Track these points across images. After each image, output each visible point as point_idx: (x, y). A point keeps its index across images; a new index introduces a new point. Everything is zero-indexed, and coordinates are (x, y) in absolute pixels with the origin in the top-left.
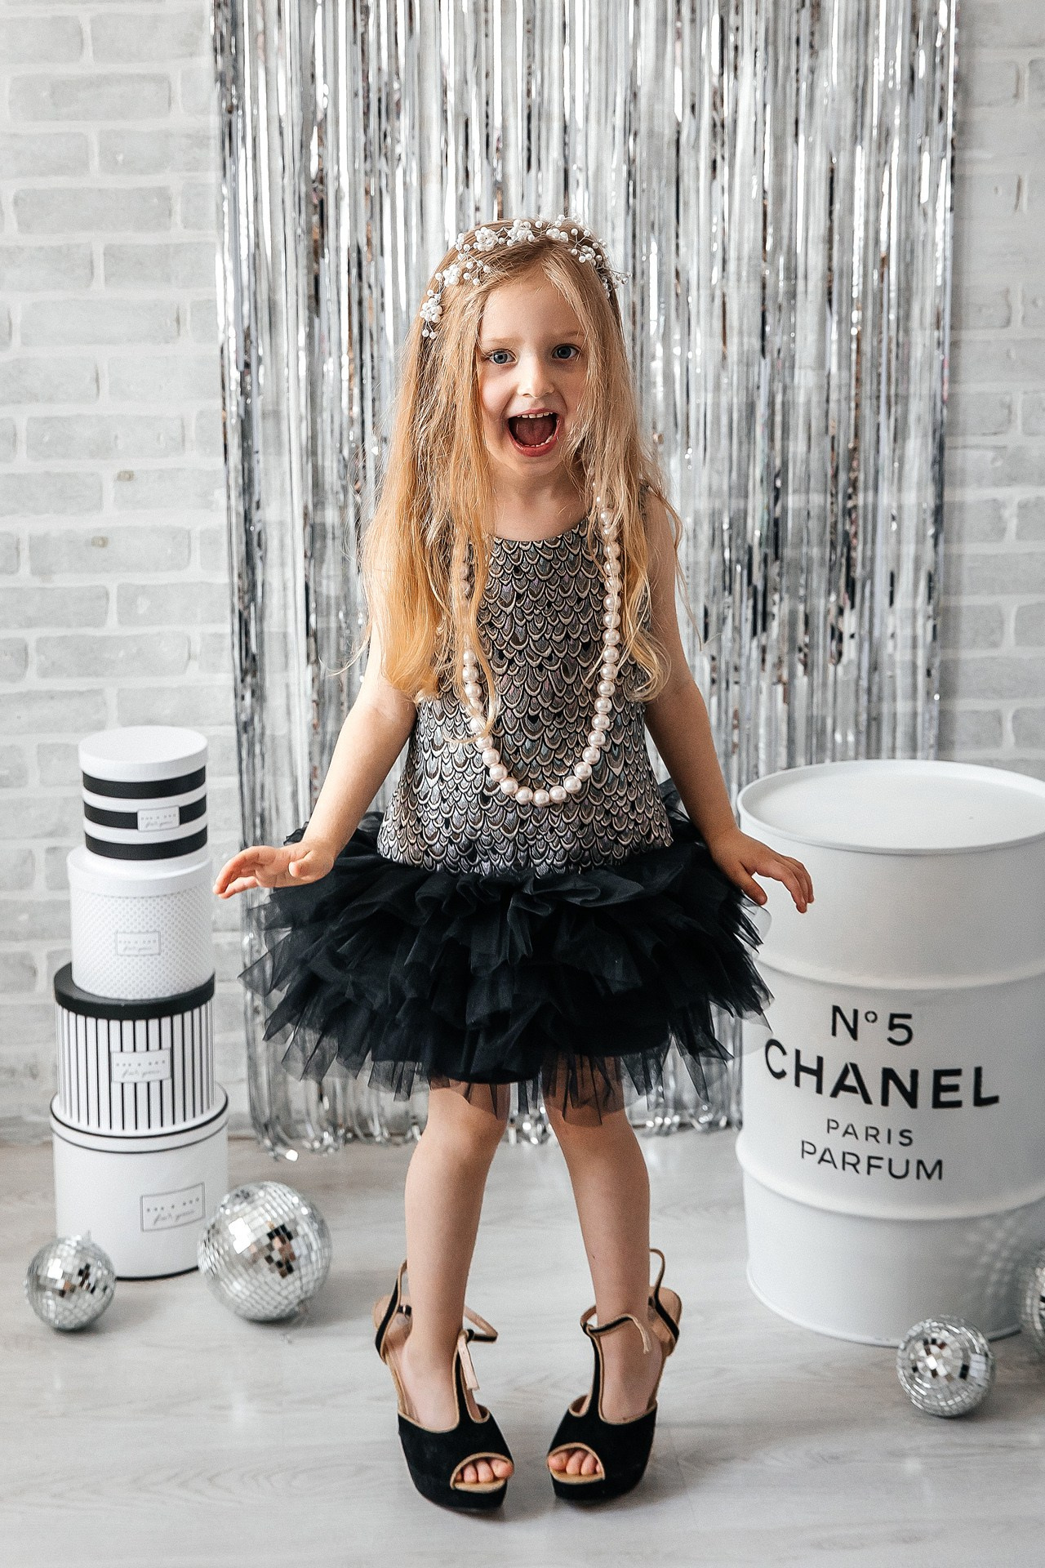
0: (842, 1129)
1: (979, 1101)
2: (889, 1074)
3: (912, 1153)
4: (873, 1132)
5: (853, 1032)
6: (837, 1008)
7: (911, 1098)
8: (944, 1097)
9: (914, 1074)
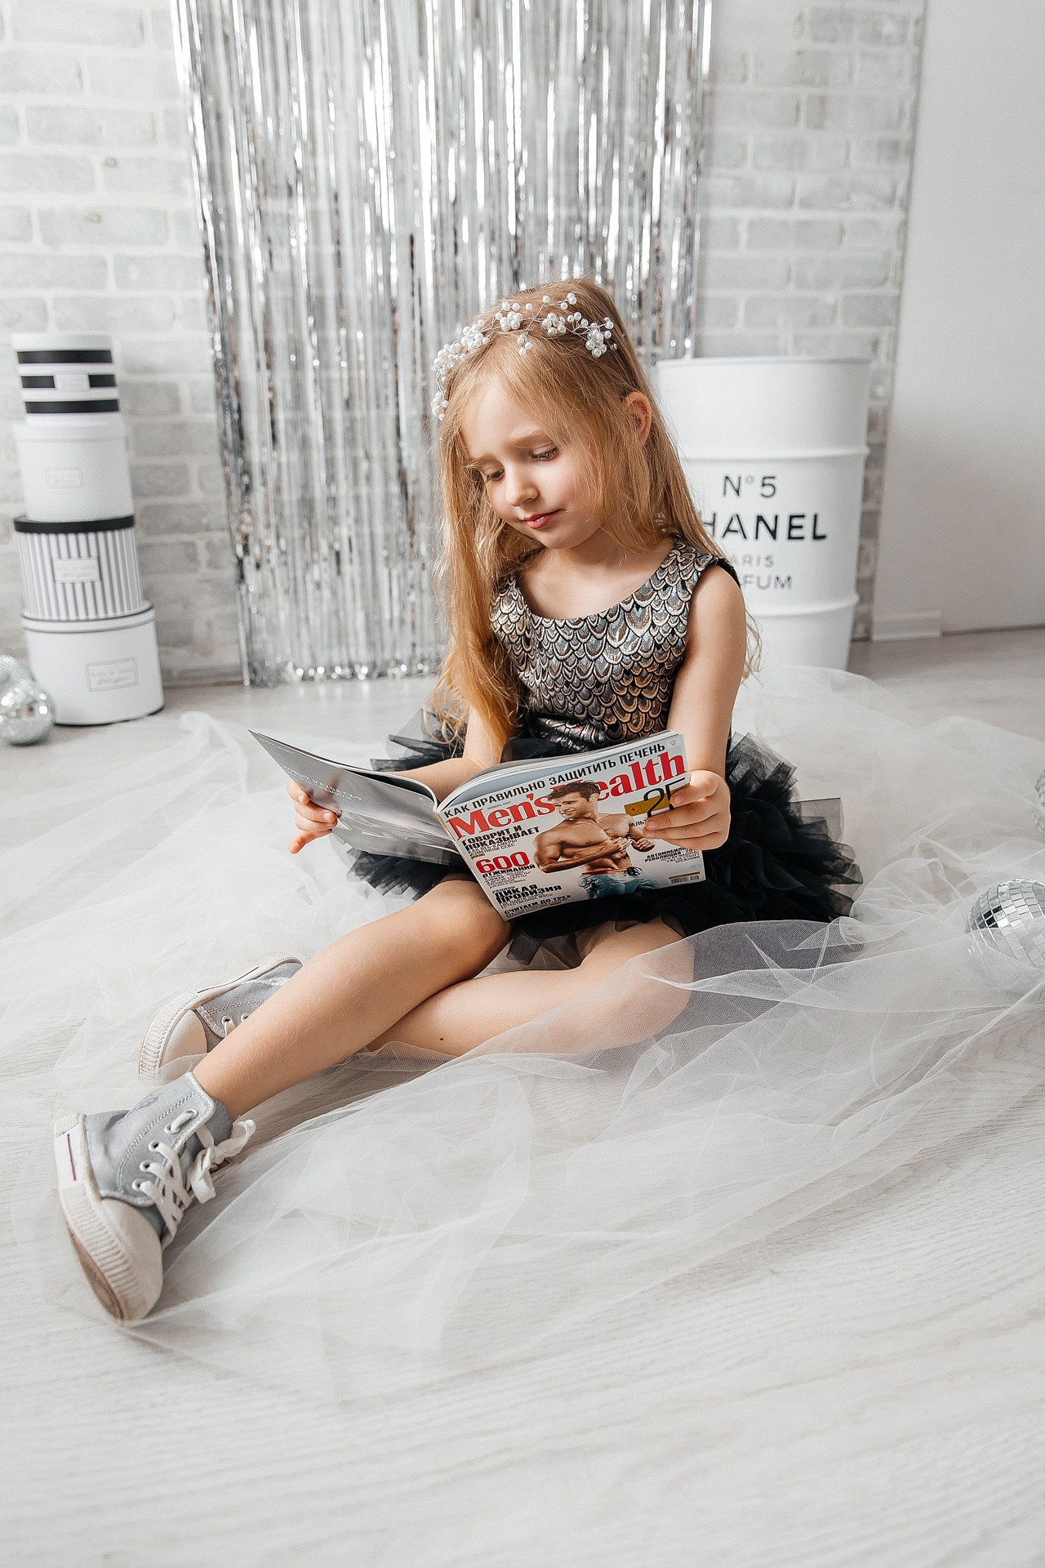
1: (816, 537)
2: (760, 519)
3: (773, 572)
4: (748, 559)
5: (738, 492)
6: (727, 478)
7: (773, 534)
8: (795, 533)
9: (776, 518)
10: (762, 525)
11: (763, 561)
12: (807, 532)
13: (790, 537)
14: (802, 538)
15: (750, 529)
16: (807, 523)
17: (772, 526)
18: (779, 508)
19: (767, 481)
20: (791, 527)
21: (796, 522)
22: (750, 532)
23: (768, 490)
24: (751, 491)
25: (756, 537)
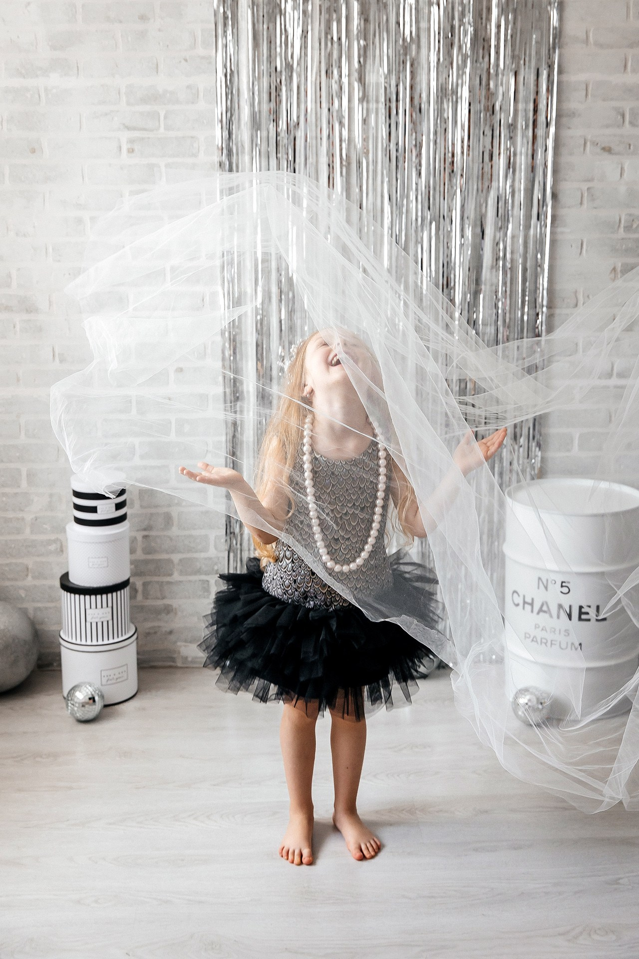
1: (598, 620)
2: (560, 606)
4: (553, 630)
5: (546, 588)
7: (569, 616)
8: (583, 617)
9: (570, 607)
10: (562, 610)
11: (563, 633)
12: (592, 616)
14: (589, 620)
15: (554, 611)
16: (592, 611)
17: (568, 612)
18: (572, 601)
19: (564, 584)
20: (581, 613)
21: (584, 610)
22: (554, 613)
23: (565, 590)
25: (558, 617)
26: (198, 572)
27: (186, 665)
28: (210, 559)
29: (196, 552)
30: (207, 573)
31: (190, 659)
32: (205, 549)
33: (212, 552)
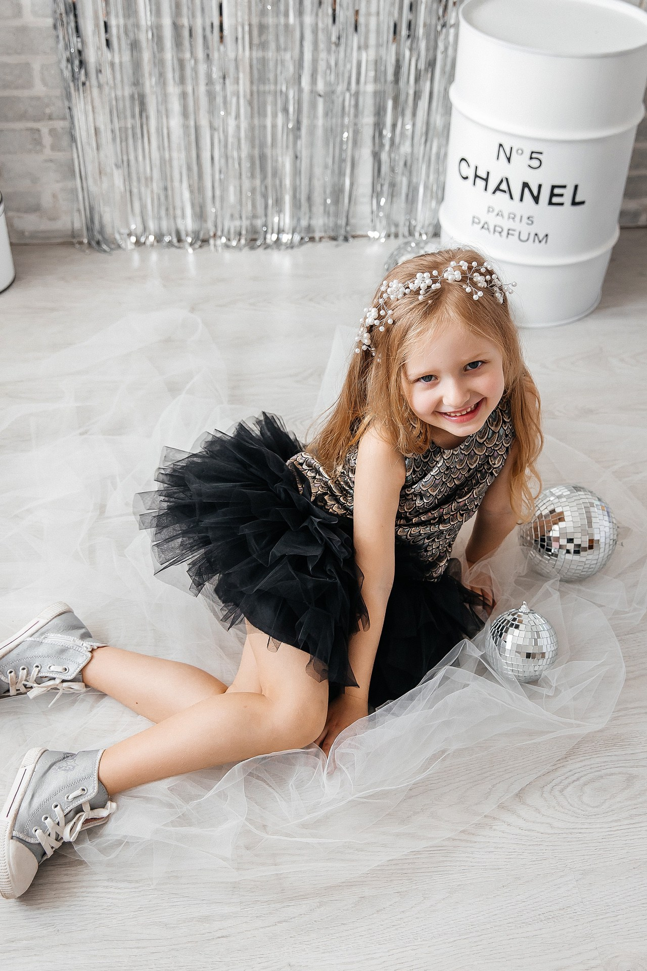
0: (496, 213)
1: (574, 203)
2: (525, 185)
3: (533, 229)
4: (513, 216)
5: (509, 159)
6: (501, 145)
7: (536, 199)
8: (555, 200)
9: (540, 186)
10: (526, 190)
11: (525, 220)
12: (567, 199)
13: (550, 203)
14: (562, 204)
15: (516, 190)
16: (568, 193)
17: (535, 193)
18: (543, 178)
19: (534, 155)
20: (552, 195)
21: (556, 191)
22: (516, 193)
23: (535, 163)
24: (521, 161)
25: (521, 200)
26: (23, 117)
27: (22, 242)
28: (38, 98)
29: (17, 88)
30: (37, 119)
31: (27, 234)
32: (29, 85)
33: (39, 89)
